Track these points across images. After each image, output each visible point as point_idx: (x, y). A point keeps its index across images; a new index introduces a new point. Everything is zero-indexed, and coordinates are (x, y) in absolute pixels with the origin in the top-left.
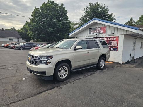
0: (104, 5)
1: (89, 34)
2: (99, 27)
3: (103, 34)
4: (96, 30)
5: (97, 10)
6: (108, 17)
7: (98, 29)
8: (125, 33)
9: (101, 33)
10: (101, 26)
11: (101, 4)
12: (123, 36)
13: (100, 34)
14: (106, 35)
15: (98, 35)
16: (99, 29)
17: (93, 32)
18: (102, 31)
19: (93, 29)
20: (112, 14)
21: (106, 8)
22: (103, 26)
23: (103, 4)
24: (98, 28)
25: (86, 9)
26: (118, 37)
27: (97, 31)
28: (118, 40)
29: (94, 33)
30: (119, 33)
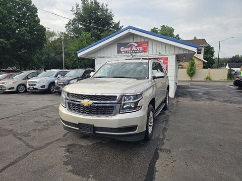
0: (105, 7)
1: (118, 53)
2: (135, 41)
3: (143, 54)
4: (131, 46)
5: (95, 13)
6: (113, 27)
7: (134, 45)
8: (177, 53)
9: (140, 52)
10: (139, 40)
11: (101, 4)
12: (174, 57)
13: (137, 54)
14: (147, 56)
15: (134, 54)
16: (136, 45)
17: (125, 49)
18: (141, 48)
19: (125, 45)
20: (119, 23)
21: (108, 12)
22: (143, 40)
23: (104, 5)
24: (133, 43)
25: (75, 9)
26: (167, 59)
27: (131, 49)
28: (167, 63)
29: (127, 51)
30: (168, 53)
